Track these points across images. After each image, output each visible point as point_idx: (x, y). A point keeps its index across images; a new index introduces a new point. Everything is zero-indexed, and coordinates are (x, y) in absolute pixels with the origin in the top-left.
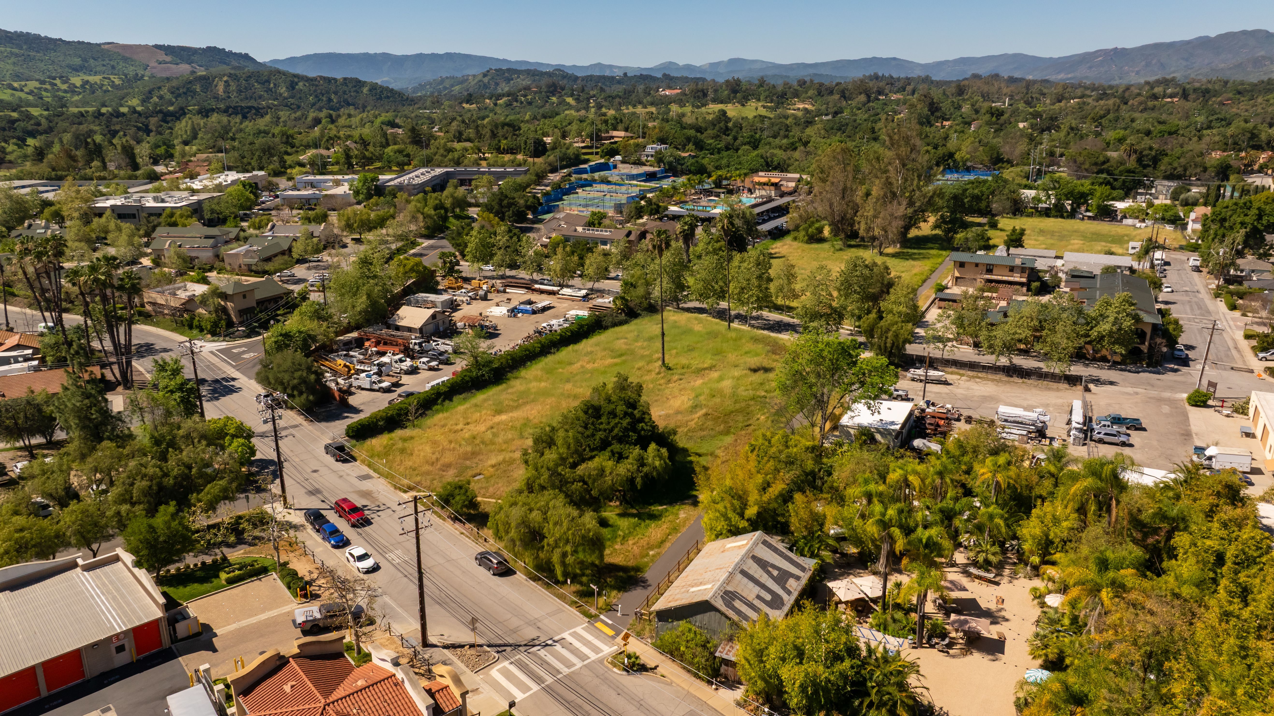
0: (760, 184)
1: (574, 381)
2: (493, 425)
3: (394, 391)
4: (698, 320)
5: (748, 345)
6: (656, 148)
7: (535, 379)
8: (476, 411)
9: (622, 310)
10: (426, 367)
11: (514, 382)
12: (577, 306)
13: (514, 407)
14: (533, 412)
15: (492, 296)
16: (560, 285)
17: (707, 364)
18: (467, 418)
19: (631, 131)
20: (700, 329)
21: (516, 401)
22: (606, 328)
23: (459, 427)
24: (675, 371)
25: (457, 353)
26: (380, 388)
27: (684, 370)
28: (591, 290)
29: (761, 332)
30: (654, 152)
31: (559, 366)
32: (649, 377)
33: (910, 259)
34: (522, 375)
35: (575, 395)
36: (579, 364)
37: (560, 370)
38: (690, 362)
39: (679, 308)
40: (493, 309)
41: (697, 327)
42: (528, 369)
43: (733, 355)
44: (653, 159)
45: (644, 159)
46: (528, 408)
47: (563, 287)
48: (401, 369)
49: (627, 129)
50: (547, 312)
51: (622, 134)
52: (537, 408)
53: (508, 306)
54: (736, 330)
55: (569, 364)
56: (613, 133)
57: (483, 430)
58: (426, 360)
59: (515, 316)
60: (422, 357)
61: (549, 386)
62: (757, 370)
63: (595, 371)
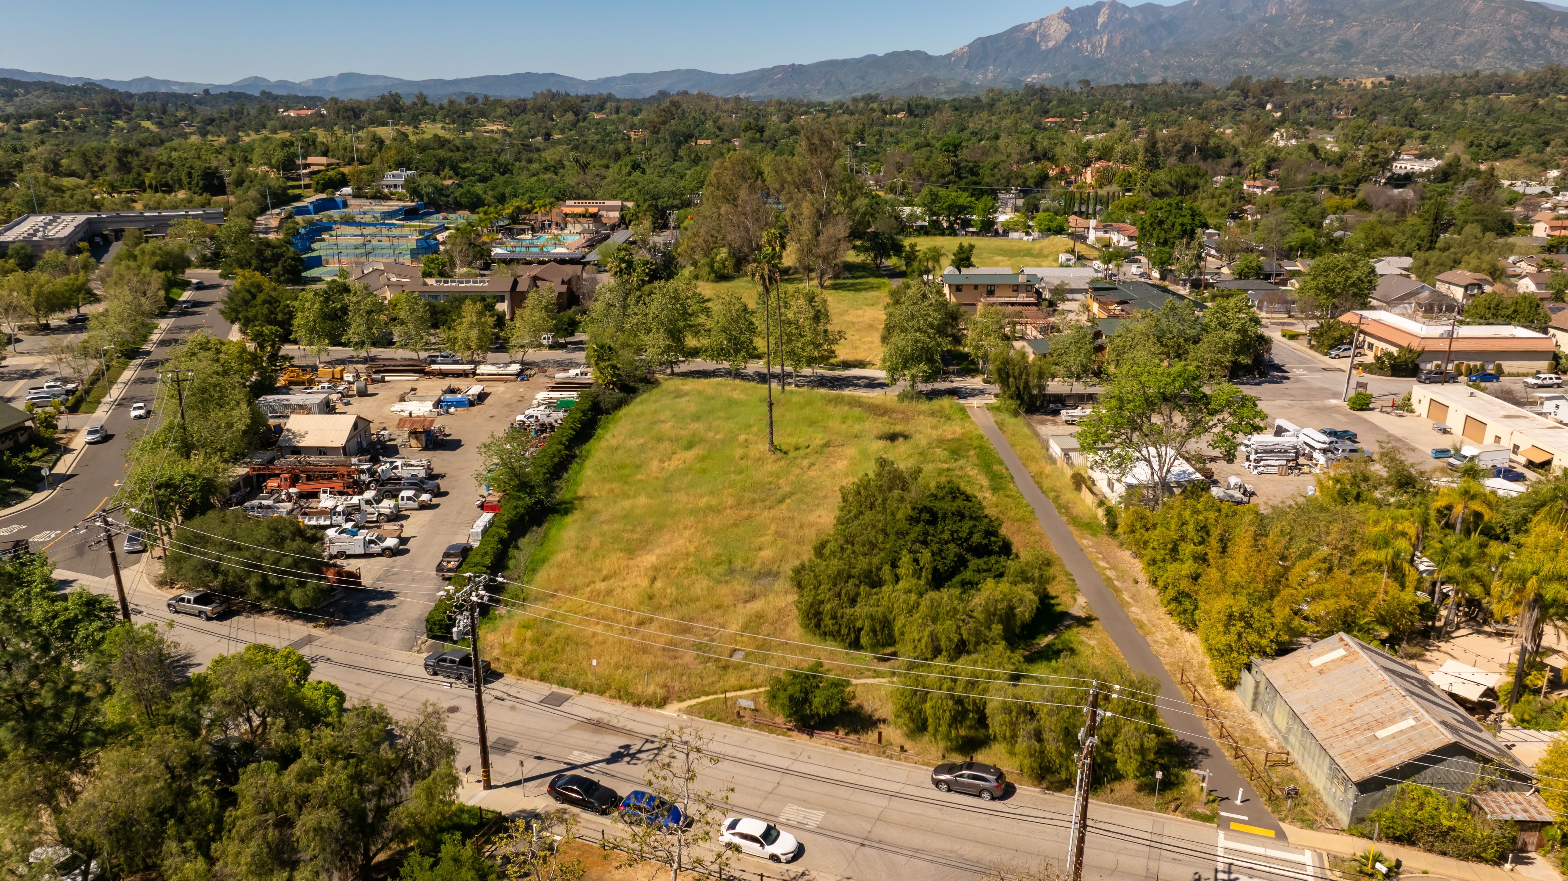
0: (575, 216)
1: (679, 489)
2: (651, 573)
3: (407, 551)
4: (725, 385)
5: (830, 408)
6: (400, 176)
7: (617, 496)
8: (596, 556)
9: (614, 383)
10: (416, 505)
11: (589, 505)
12: (520, 387)
13: (641, 541)
14: (681, 542)
15: (371, 389)
16: (471, 362)
17: (819, 439)
18: (600, 570)
19: (333, 156)
20: (742, 397)
21: (633, 531)
22: (608, 412)
23: (601, 586)
24: (792, 454)
25: (432, 476)
26: (384, 550)
27: (802, 452)
28: (522, 363)
29: (823, 391)
30: (401, 181)
31: (626, 471)
32: (769, 467)
33: (860, 290)
34: (581, 493)
35: (710, 509)
36: (655, 464)
37: (639, 477)
38: (793, 440)
39: (673, 374)
40: (399, 406)
41: (736, 395)
42: (576, 483)
43: (835, 424)
44: (400, 190)
45: (386, 191)
46: (667, 537)
47: (477, 363)
48: (380, 514)
49: (325, 154)
50: (488, 401)
51: (323, 160)
52: (680, 535)
53: (422, 399)
54: (791, 392)
55: (638, 467)
56: (311, 160)
57: (644, 583)
58: (411, 493)
59: (447, 413)
60: (400, 490)
61: (653, 502)
62: (892, 437)
63: (687, 471)
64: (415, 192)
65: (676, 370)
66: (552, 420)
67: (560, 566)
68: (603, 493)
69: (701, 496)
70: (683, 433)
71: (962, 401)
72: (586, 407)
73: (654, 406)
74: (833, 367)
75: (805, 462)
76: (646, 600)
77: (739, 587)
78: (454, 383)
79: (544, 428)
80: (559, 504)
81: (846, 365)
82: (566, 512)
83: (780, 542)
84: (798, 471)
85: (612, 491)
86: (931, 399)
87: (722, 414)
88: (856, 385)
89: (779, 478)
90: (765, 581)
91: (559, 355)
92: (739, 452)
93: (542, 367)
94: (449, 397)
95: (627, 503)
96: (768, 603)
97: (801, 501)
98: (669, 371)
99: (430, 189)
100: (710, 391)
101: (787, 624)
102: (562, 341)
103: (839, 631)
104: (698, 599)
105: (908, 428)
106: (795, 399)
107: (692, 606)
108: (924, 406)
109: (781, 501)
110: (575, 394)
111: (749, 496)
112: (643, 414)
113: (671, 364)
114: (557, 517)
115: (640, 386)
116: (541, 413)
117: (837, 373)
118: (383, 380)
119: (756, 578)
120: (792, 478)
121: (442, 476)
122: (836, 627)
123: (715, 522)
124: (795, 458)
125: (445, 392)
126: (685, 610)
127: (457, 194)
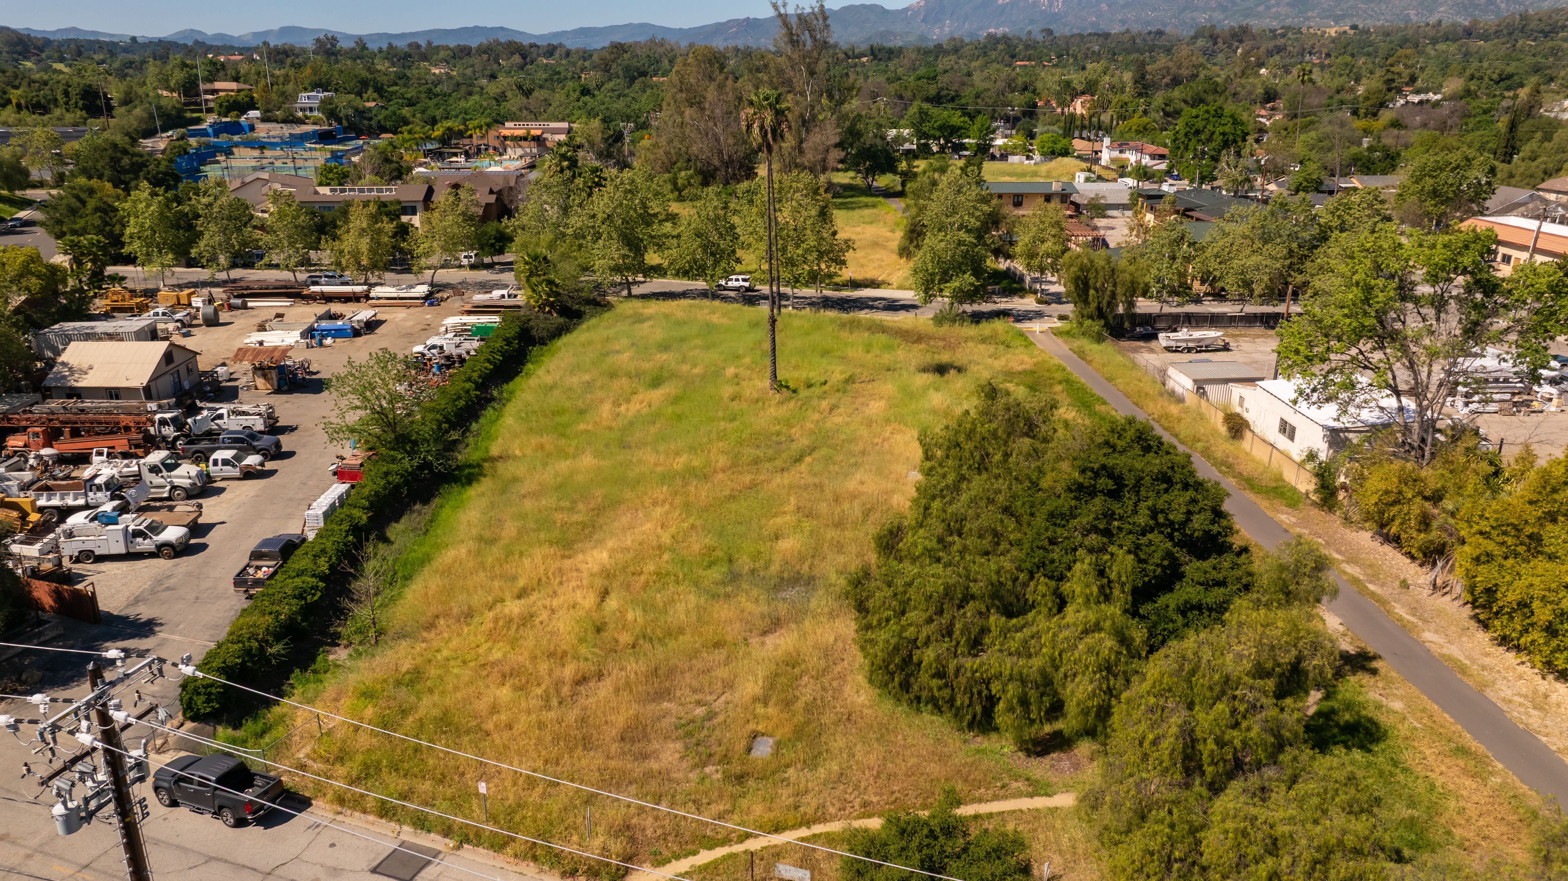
0: (515, 139)
1: (642, 445)
2: (599, 583)
3: (203, 547)
4: (701, 308)
5: (844, 334)
6: (316, 97)
7: (549, 455)
8: (509, 554)
9: (552, 305)
10: (236, 472)
11: (506, 470)
12: (427, 314)
13: (584, 526)
14: (648, 526)
15: (224, 316)
16: (365, 284)
17: (838, 374)
18: (514, 578)
19: (245, 82)
20: (724, 321)
21: (571, 510)
22: (543, 342)
23: (513, 607)
24: (804, 393)
25: (274, 428)
26: (161, 546)
27: (817, 391)
28: (432, 285)
29: (832, 314)
30: (315, 103)
31: (565, 419)
32: (773, 411)
33: (853, 209)
34: (495, 451)
35: (691, 473)
36: (606, 409)
37: (582, 426)
38: (803, 374)
39: (630, 295)
40: (256, 337)
41: (715, 319)
42: (490, 438)
43: (856, 352)
44: (316, 113)
45: (300, 114)
46: (625, 519)
47: (372, 286)
48: (174, 488)
49: (236, 79)
50: (380, 330)
51: (234, 85)
52: (647, 516)
53: (289, 328)
54: (790, 315)
55: (582, 412)
56: (218, 85)
57: (588, 600)
58: (228, 454)
59: (321, 345)
60: (214, 450)
61: (603, 463)
62: (941, 369)
63: (654, 417)
64: (332, 114)
65: (636, 290)
66: (462, 351)
67: (447, 572)
68: (528, 452)
69: (677, 453)
70: (647, 366)
71: (1019, 325)
72: (510, 333)
73: (605, 333)
74: (838, 287)
75: (824, 404)
76: (590, 636)
77: (750, 606)
78: (336, 308)
79: (450, 362)
80: (458, 468)
81: (855, 284)
82: (470, 480)
83: (807, 525)
84: (816, 416)
85: (542, 447)
86: (978, 322)
87: (698, 342)
88: (872, 307)
89: (790, 426)
90: (790, 593)
91: (483, 275)
92: (728, 391)
93: (458, 289)
94: (325, 324)
95: (563, 466)
96: (804, 636)
97: (828, 459)
98: (625, 293)
99: (350, 112)
100: (680, 314)
101: (842, 677)
102: (487, 260)
103: (951, 701)
104: (681, 631)
105: (959, 357)
106: (796, 323)
107: (672, 644)
108: (971, 330)
109: (799, 460)
110: (496, 319)
111: (749, 452)
112: (590, 343)
113: (629, 285)
114: (456, 488)
115: (587, 309)
116: (447, 342)
117: (845, 294)
118: (245, 307)
119: (777, 588)
120: (809, 425)
121: (291, 429)
122: (947, 693)
123: (702, 493)
124: (809, 398)
125: (321, 318)
126: (660, 652)
127: (380, 117)
